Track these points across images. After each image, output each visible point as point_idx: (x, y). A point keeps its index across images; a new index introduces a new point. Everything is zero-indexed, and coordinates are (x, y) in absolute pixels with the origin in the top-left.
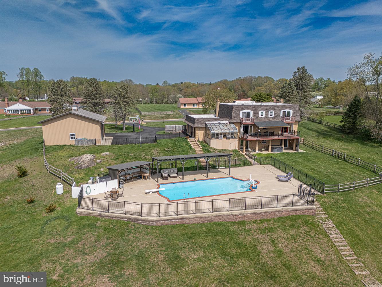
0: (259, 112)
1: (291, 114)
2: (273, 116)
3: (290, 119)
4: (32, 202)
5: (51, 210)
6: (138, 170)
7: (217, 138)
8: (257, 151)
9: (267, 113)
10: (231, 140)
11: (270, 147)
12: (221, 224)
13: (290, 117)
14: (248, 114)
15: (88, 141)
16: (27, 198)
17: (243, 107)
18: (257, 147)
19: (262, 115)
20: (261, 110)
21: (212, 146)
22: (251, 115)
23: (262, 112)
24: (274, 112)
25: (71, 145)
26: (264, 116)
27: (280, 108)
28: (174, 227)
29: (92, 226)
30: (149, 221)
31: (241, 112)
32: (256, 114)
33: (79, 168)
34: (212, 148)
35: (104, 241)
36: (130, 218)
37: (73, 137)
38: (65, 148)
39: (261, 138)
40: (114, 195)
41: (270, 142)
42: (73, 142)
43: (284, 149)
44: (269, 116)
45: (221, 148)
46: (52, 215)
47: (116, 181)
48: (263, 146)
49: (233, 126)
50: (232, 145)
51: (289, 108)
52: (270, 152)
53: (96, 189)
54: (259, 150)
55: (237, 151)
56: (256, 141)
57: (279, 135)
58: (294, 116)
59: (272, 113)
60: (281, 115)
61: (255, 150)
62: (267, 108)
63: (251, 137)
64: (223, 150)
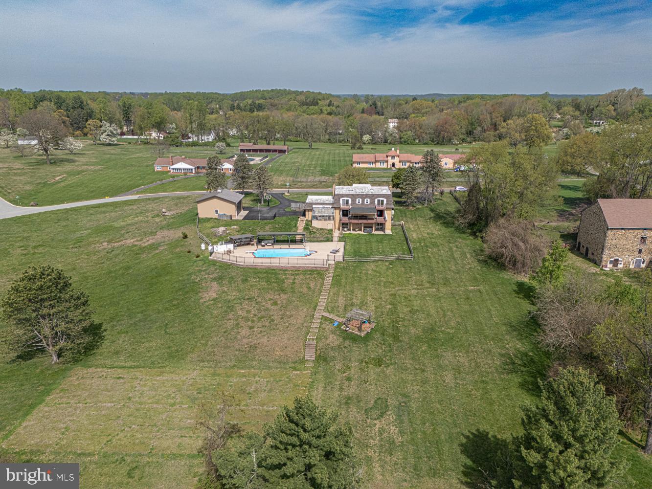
0: (356, 199)
1: (385, 202)
2: (369, 203)
3: (384, 206)
4: (189, 252)
5: (198, 256)
6: (249, 239)
7: (317, 219)
8: (351, 231)
9: (363, 201)
10: (328, 222)
11: (363, 228)
12: (275, 270)
13: (384, 204)
14: (347, 201)
15: (227, 216)
16: (187, 250)
17: (343, 195)
18: (351, 228)
20: (358, 198)
21: (313, 225)
22: (350, 202)
24: (369, 200)
25: (215, 219)
26: (361, 203)
27: (375, 196)
28: (250, 269)
29: (214, 265)
30: (240, 265)
31: (341, 199)
32: (354, 202)
33: (216, 236)
34: (314, 228)
35: (218, 271)
37: (217, 212)
38: (211, 220)
39: (356, 221)
40: (229, 252)
41: (363, 225)
42: (216, 216)
43: (376, 230)
44: (365, 203)
45: (320, 227)
46: (198, 259)
47: (232, 245)
48: (357, 227)
49: (332, 210)
50: (329, 225)
51: (383, 197)
52: (362, 233)
53: (221, 249)
54: (354, 230)
55: (332, 230)
56: (350, 223)
57: (373, 219)
58: (387, 204)
59: (367, 201)
60: (376, 202)
61: (349, 230)
62: (363, 196)
63: (345, 220)
64: (321, 229)
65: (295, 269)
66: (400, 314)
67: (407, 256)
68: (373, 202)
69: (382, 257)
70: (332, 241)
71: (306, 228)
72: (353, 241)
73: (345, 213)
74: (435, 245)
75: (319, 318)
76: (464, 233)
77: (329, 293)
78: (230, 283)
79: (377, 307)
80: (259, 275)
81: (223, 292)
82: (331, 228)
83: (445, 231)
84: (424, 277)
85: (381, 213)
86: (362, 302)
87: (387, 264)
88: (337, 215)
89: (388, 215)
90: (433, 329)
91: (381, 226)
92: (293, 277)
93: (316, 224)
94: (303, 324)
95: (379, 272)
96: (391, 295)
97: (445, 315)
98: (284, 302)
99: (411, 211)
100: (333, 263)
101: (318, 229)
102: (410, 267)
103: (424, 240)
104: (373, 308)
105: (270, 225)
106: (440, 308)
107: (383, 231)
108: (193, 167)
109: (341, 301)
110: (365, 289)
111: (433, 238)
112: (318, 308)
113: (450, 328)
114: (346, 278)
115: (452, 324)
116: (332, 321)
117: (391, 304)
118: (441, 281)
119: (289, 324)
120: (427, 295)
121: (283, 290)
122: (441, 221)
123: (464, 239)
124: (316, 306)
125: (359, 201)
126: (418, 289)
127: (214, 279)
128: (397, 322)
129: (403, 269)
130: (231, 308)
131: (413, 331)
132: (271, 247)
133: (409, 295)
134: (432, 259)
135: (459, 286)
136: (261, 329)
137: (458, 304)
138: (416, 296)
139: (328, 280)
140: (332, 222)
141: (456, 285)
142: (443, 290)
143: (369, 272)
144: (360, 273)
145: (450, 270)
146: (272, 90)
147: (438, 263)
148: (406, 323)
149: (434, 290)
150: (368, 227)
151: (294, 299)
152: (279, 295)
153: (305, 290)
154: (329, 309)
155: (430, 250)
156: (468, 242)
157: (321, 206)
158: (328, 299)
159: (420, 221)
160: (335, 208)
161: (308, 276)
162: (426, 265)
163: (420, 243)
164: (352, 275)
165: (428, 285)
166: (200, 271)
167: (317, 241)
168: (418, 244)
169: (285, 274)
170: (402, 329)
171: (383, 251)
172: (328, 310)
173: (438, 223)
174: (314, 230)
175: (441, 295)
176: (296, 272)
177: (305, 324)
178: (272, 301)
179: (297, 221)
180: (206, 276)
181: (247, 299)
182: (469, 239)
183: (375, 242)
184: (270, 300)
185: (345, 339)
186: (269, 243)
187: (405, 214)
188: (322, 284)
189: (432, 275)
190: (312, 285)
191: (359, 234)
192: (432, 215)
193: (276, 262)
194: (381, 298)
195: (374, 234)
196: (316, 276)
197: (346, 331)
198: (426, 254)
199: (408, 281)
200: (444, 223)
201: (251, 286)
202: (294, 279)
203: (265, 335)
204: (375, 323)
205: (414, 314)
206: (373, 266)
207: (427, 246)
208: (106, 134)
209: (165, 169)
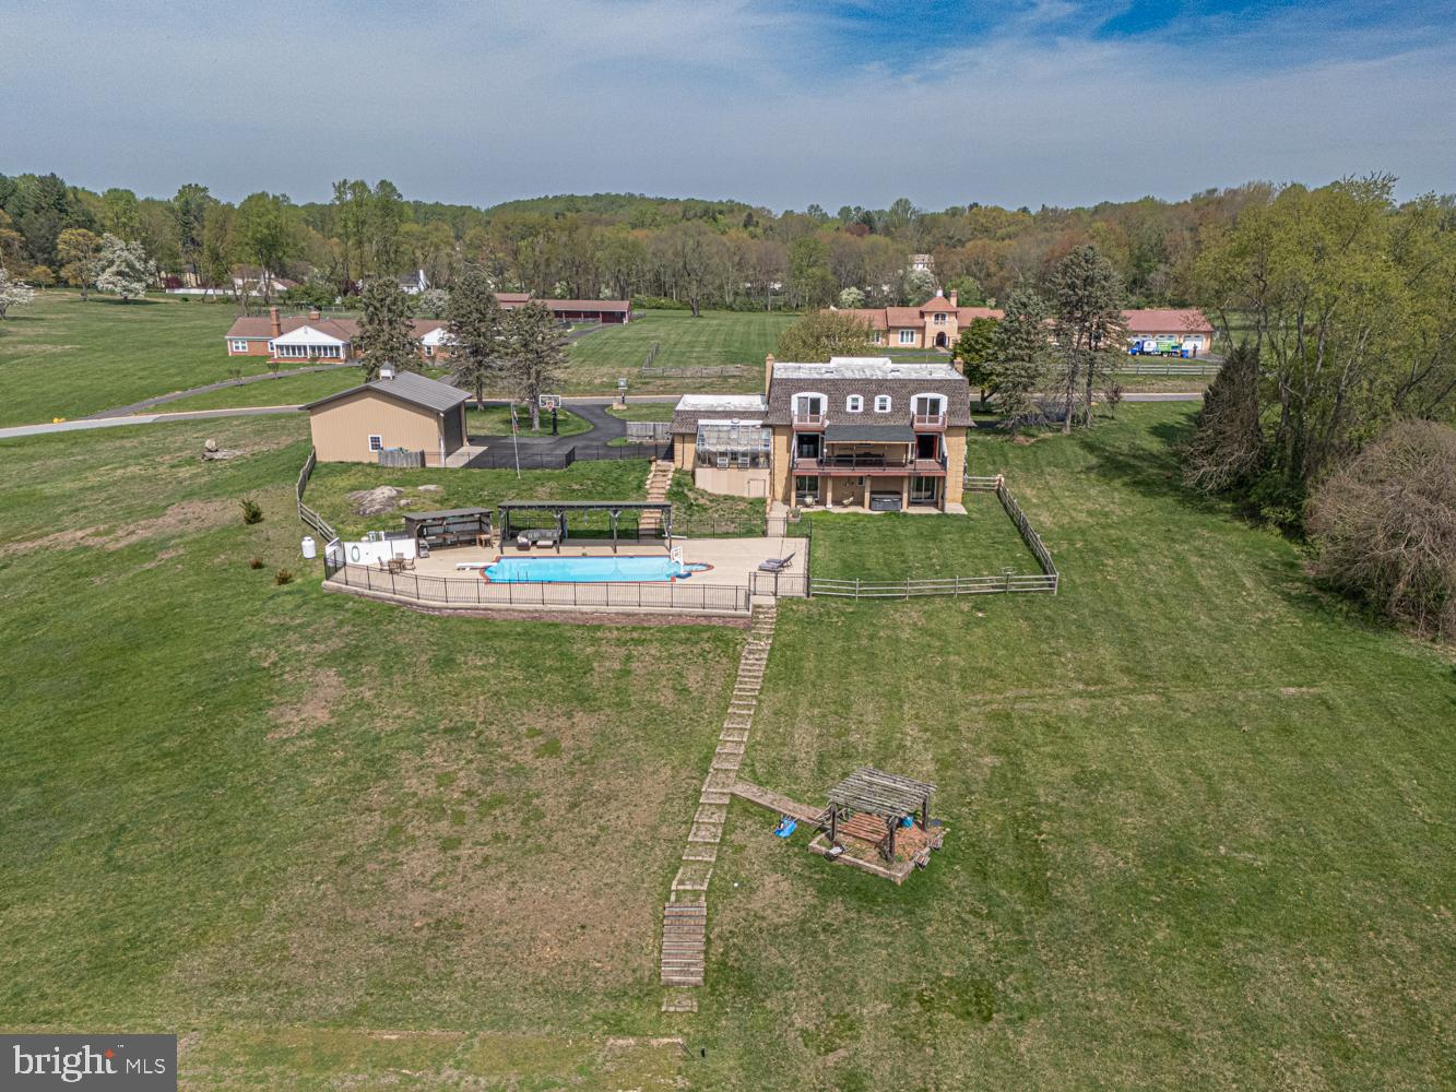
0: (845, 397)
1: (943, 407)
2: (889, 409)
3: (941, 419)
4: (258, 566)
5: (284, 580)
6: (477, 527)
7: (713, 464)
8: (829, 506)
9: (869, 403)
10: (751, 473)
11: (867, 495)
12: (556, 625)
13: (941, 414)
14: (815, 404)
15: (407, 455)
16: (252, 559)
17: (801, 385)
18: (829, 495)
19: (855, 407)
20: (852, 393)
21: (699, 484)
22: (824, 407)
23: (856, 400)
24: (889, 399)
25: (369, 464)
26: (861, 409)
27: (911, 387)
28: (468, 621)
29: (337, 607)
30: (428, 607)
31: (795, 398)
32: (837, 405)
33: (359, 514)
34: (703, 493)
35: (346, 629)
36: (399, 601)
37: (376, 443)
38: (355, 469)
39: (845, 471)
40: (398, 566)
41: (867, 483)
42: (372, 456)
43: (911, 503)
44: (877, 409)
45: (723, 492)
46: (285, 588)
47: (412, 542)
48: (849, 490)
49: (764, 434)
50: (752, 484)
51: (937, 390)
52: (866, 510)
53: (370, 552)
54: (836, 502)
55: (763, 501)
56: (825, 478)
57: (900, 465)
58: (950, 413)
59: (884, 403)
60: (914, 408)
61: (823, 503)
62: (870, 387)
63: (809, 466)
64: (726, 498)
65: (634, 622)
66: (1040, 791)
67: (1032, 578)
68: (901, 407)
69: (945, 584)
70: (764, 534)
71: (676, 494)
72: (836, 533)
73: (809, 443)
74: (1122, 547)
75: (719, 806)
76: (1210, 510)
77: (759, 708)
78: (386, 670)
79: (943, 764)
80: (497, 643)
81: (359, 706)
82: (759, 494)
83: (1141, 503)
84: (1107, 653)
85: (928, 445)
86: (883, 745)
87: (966, 607)
88: (782, 450)
89: (955, 449)
90: (1180, 852)
91: (929, 488)
92: (622, 652)
93: (710, 481)
94: (655, 828)
95: (940, 636)
96: (993, 716)
97: (1215, 795)
98: (587, 742)
99: (1022, 447)
100: (772, 601)
101: (715, 499)
102: (1048, 618)
103: (1083, 532)
104: (930, 767)
105: (553, 484)
106: (1192, 766)
107: (935, 505)
108: (339, 343)
109: (804, 741)
110: (894, 695)
111: (1110, 526)
112: (715, 764)
113: (1249, 849)
114: (819, 656)
116: (770, 817)
117: (996, 752)
118: (1170, 666)
119: (601, 828)
120: (1128, 717)
121: (584, 700)
122: (1126, 479)
123: (1219, 529)
124: (707, 759)
125: (854, 402)
126: (1092, 696)
127: (331, 659)
128: (1034, 824)
129: (1023, 624)
130: (380, 766)
131: (1101, 859)
132: (553, 552)
133: (1061, 719)
134: (1121, 590)
135: (1241, 684)
136: (486, 850)
137: (1256, 752)
138: (1088, 721)
139: (755, 659)
140: (764, 473)
141: (1230, 681)
142: (1188, 698)
143: (904, 636)
144: (871, 638)
145: (1195, 630)
146: (597, 196)
147: (1145, 603)
148: (1069, 826)
149: (1152, 698)
150: (886, 489)
151: (624, 729)
152: (570, 715)
153: (666, 698)
154: (760, 770)
155: (1111, 562)
156: (1233, 538)
157: (728, 422)
158: (752, 732)
159: (1057, 480)
160: (774, 428)
161: (680, 649)
162: (1106, 612)
163: (1071, 542)
164: (838, 645)
165: (1125, 681)
166: (283, 629)
167: (714, 535)
168: (1065, 545)
169: (594, 641)
170: (1057, 852)
171: (944, 566)
172: (753, 772)
173: (1117, 483)
174: (701, 501)
175: (1184, 716)
176: (635, 635)
177: (664, 829)
178: (541, 740)
179: (646, 471)
180: (303, 648)
181: (446, 731)
182: (1237, 529)
183: (915, 537)
184: (533, 733)
185: (825, 892)
186: (544, 537)
187: (1004, 455)
188: (732, 677)
189: (1134, 644)
190: (693, 680)
191: (856, 514)
192: (1093, 460)
193: (560, 599)
194: (956, 729)
195: (905, 515)
196: (707, 646)
197: (831, 858)
198: (1099, 577)
199: (1050, 665)
200: (1136, 483)
201: (466, 683)
202: (629, 658)
204: (944, 824)
205: (1093, 790)
206: (914, 614)
207: (1096, 551)
208: (114, 268)
209: (258, 350)
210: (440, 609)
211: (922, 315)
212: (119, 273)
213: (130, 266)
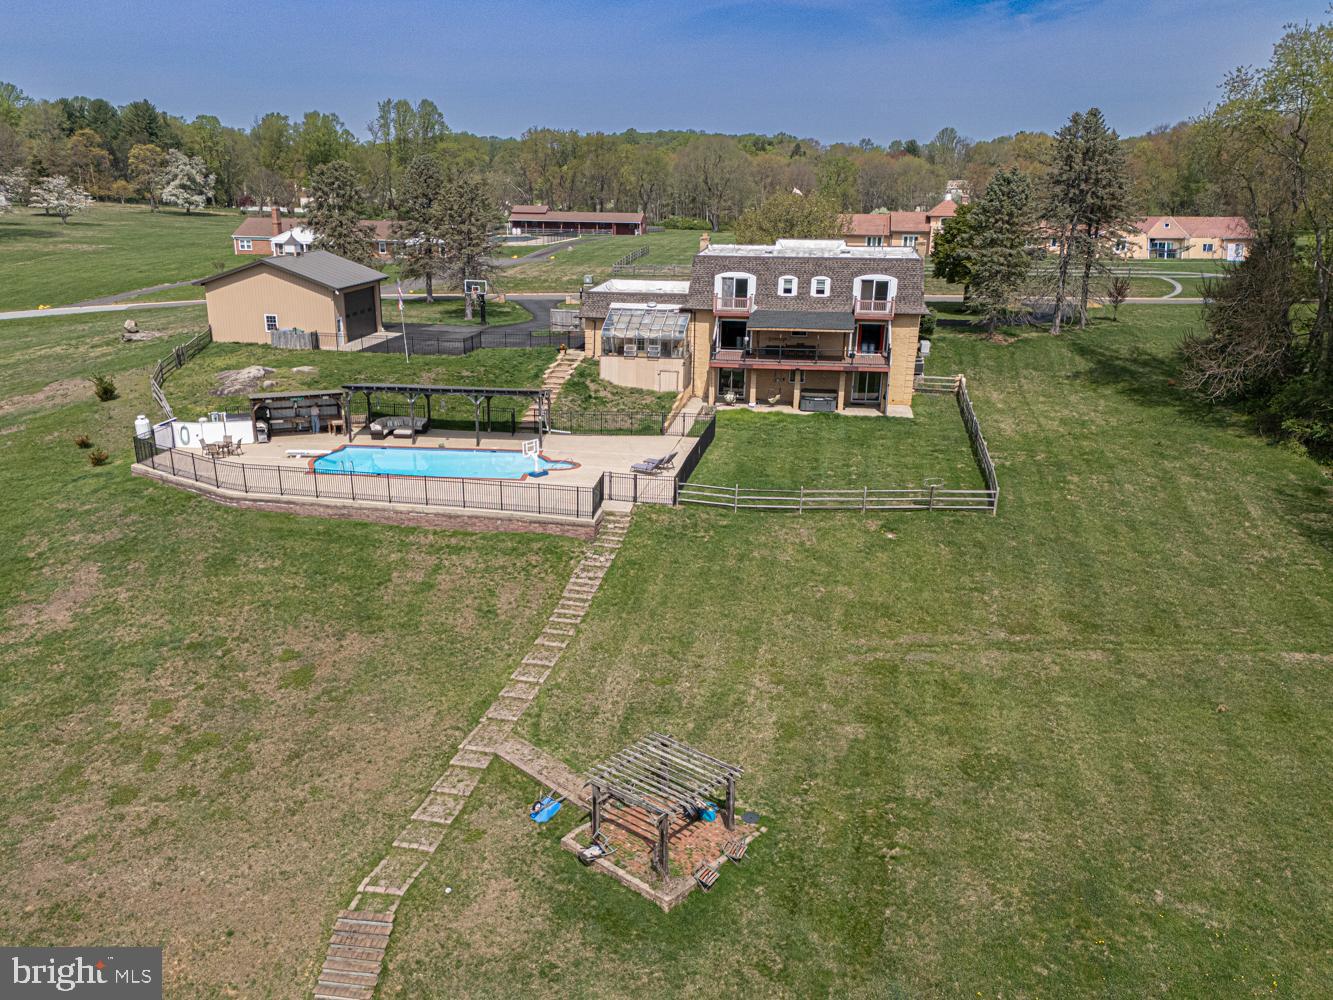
0: (776, 277)
1: (892, 292)
2: (827, 293)
3: (889, 305)
4: (83, 445)
5: (100, 461)
7: (620, 351)
8: (753, 403)
9: (804, 285)
10: (663, 363)
11: (797, 393)
13: (889, 299)
14: (742, 286)
15: (300, 336)
16: (84, 437)
17: (726, 264)
18: (753, 392)
19: (788, 291)
20: (785, 274)
21: (605, 375)
22: (752, 290)
23: (789, 281)
24: (828, 282)
26: (794, 293)
27: (854, 267)
30: (225, 497)
31: (718, 279)
32: (767, 287)
33: (215, 394)
34: (606, 385)
36: (200, 489)
37: (271, 324)
39: (771, 364)
40: (223, 450)
41: (798, 377)
43: (847, 404)
44: (813, 293)
45: (631, 384)
46: (99, 469)
47: (248, 425)
48: (776, 386)
49: (683, 320)
50: (664, 376)
51: (885, 271)
52: (795, 411)
53: (197, 434)
54: (760, 401)
55: (673, 396)
56: (750, 370)
57: (840, 358)
58: (900, 298)
59: (822, 285)
60: (857, 291)
61: (746, 401)
62: (806, 268)
63: (732, 358)
64: (633, 391)
66: (909, 780)
67: (969, 494)
68: (842, 291)
69: (856, 496)
70: (662, 432)
71: (575, 384)
72: (745, 435)
73: (732, 332)
74: (1095, 461)
75: (473, 771)
76: (1221, 423)
77: (575, 640)
78: (155, 569)
79: (787, 731)
80: (289, 543)
81: (107, 610)
82: (672, 388)
83: (1131, 412)
84: (1047, 594)
85: (873, 335)
86: (716, 699)
87: (873, 525)
88: (702, 335)
89: (903, 342)
90: (1093, 894)
91: (871, 386)
92: (432, 560)
93: (616, 371)
94: (379, 796)
95: (831, 560)
96: (874, 669)
97: (1163, 805)
98: (349, 670)
99: (998, 347)
100: (628, 507)
101: (619, 392)
102: (978, 544)
103: (1049, 442)
104: (769, 734)
105: (441, 369)
106: (1135, 758)
107: (878, 407)
109: (618, 684)
110: (751, 633)
111: (1086, 437)
112: (491, 713)
113: (1202, 898)
114: (670, 578)
115: (1216, 871)
116: (530, 790)
117: (864, 718)
118: (1130, 615)
119: (314, 791)
120: (1058, 681)
121: (365, 618)
122: (1120, 386)
123: (1226, 444)
124: (485, 704)
125: (787, 284)
126: (1015, 648)
127: (102, 552)
128: (884, 828)
129: (944, 549)
130: (96, 685)
131: (972, 892)
132: (408, 442)
133: (967, 678)
134: (1082, 513)
135: (1226, 643)
136: (161, 809)
137: (1233, 743)
138: (1001, 682)
139: (586, 581)
140: (676, 364)
141: (1210, 638)
142: (1147, 659)
143: (783, 558)
144: (741, 558)
145: (1172, 568)
147: (1110, 531)
148: (937, 838)
149: (1095, 656)
150: (820, 385)
151: (399, 658)
152: (340, 636)
153: (465, 620)
154: (546, 722)
155: (1076, 479)
156: (1242, 455)
157: (644, 306)
158: (555, 670)
159: (1032, 383)
160: (694, 314)
161: (501, 561)
162: (1057, 540)
163: (1032, 453)
164: (695, 566)
165: (1063, 631)
166: (67, 516)
167: (602, 432)
168: (1022, 457)
169: (403, 546)
170: (908, 876)
171: (863, 475)
172: (536, 725)
173: (1108, 391)
174: (602, 394)
175: (1136, 683)
176: (453, 541)
177: (390, 798)
178: (294, 665)
179: (552, 359)
181: (192, 646)
182: (1248, 446)
183: (840, 441)
184: (291, 655)
185: (563, 912)
186: (404, 426)
187: (975, 356)
188: (554, 599)
189: (1085, 583)
190: (504, 601)
191: (778, 414)
192: (1083, 364)
194: (818, 682)
195: (838, 416)
196: (534, 559)
197: (585, 862)
198: (1056, 495)
199: (968, 605)
200: (1136, 391)
201: (237, 589)
202: (437, 568)
203: (158, 848)
204: (761, 820)
205: (985, 784)
206: (805, 531)
207: (1060, 466)
208: (177, 182)
209: (261, 249)
210: (238, 500)
211: (928, 219)
212: (183, 186)
213: (191, 178)
